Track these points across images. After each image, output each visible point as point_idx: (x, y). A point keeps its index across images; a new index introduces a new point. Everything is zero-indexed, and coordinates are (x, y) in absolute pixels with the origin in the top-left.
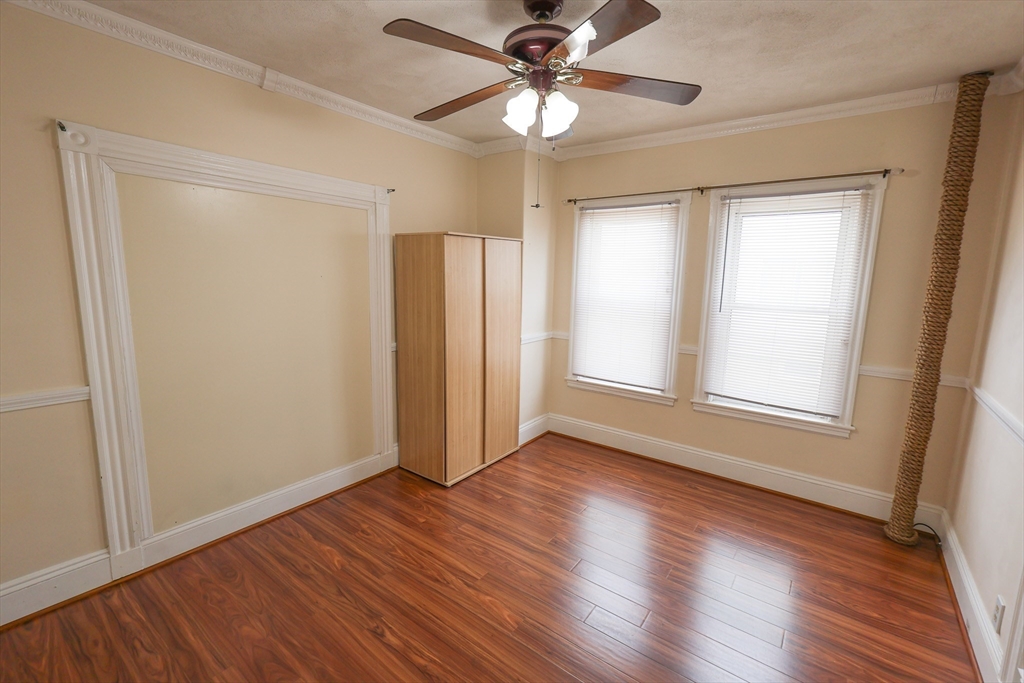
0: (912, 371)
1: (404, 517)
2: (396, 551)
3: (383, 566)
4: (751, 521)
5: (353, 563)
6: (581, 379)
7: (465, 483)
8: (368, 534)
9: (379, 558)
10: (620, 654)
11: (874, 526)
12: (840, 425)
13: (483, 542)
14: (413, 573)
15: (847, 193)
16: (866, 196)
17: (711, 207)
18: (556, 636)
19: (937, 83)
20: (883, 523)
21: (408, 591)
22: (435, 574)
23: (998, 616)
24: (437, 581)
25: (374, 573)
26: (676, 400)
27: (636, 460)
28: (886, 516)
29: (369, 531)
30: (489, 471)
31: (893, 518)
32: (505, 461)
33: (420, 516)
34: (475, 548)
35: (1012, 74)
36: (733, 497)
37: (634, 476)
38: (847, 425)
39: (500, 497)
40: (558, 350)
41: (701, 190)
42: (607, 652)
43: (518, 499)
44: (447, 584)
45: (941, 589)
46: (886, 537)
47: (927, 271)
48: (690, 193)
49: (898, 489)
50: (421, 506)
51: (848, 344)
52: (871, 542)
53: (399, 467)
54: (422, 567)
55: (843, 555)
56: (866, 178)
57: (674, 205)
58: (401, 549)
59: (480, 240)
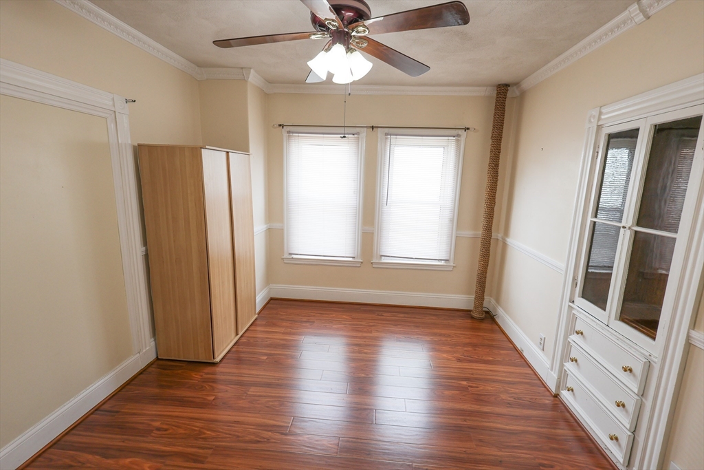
0: (480, 232)
1: (192, 402)
2: (205, 434)
3: (201, 451)
4: (419, 327)
5: (168, 462)
6: (294, 256)
7: (229, 355)
8: (166, 430)
9: (192, 447)
10: (407, 434)
11: (466, 313)
12: (448, 264)
13: (275, 397)
14: (233, 444)
15: (450, 138)
16: (458, 141)
17: (379, 140)
18: (366, 441)
19: (487, 86)
20: (470, 311)
21: (239, 461)
22: (253, 437)
23: (542, 343)
24: (259, 442)
25: (195, 461)
26: (362, 263)
27: (340, 306)
28: (471, 308)
29: (165, 427)
30: (244, 340)
31: (475, 307)
32: (251, 329)
33: (208, 395)
34: (271, 403)
35: (515, 87)
36: (402, 315)
37: (344, 316)
38: (452, 264)
39: (265, 358)
40: (276, 237)
41: (373, 128)
42: (399, 436)
43: (279, 354)
44: (268, 441)
45: (500, 336)
46: (472, 318)
47: (486, 182)
48: (365, 129)
49: (476, 292)
50: (202, 387)
51: (452, 221)
52: (468, 322)
53: (157, 359)
54: (238, 437)
55: (464, 333)
56: (457, 131)
57: (356, 136)
58: (208, 430)
59: (224, 154)
